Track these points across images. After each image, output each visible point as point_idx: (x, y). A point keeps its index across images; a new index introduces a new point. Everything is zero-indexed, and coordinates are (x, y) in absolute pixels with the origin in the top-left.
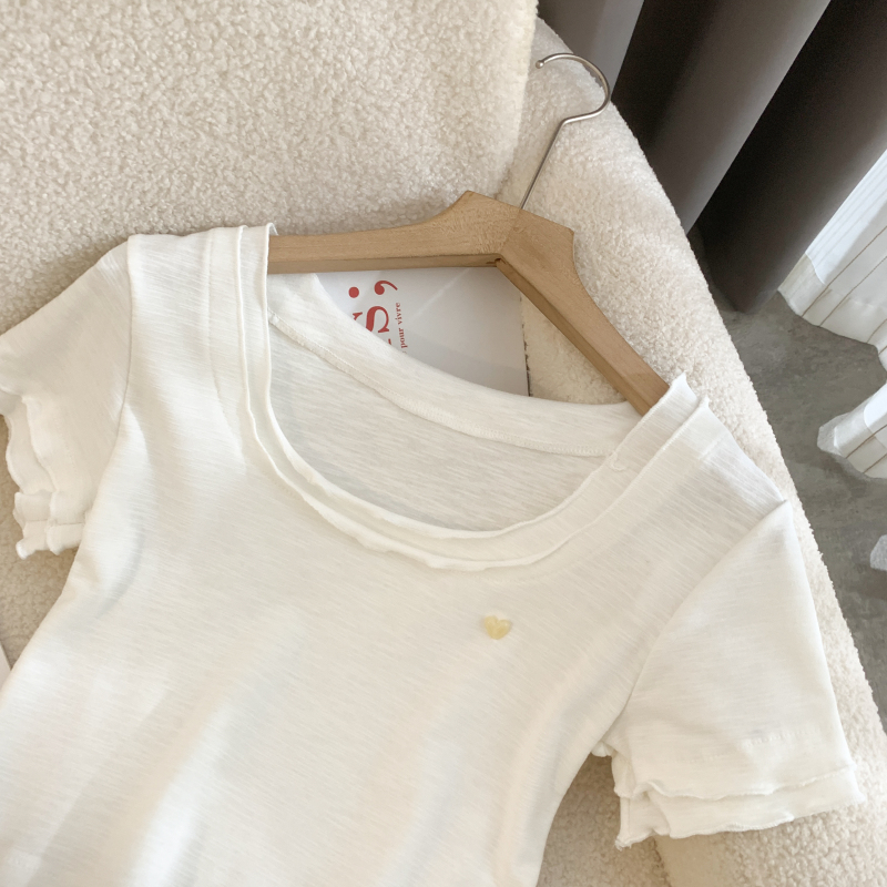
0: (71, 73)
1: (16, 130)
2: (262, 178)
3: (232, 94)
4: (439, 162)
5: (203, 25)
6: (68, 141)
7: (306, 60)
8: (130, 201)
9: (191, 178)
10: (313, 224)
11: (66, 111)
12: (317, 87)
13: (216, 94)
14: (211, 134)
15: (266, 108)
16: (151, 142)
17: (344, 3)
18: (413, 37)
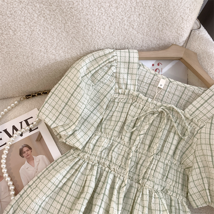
0: (111, 12)
1: (96, 24)
2: (139, 38)
3: (140, 19)
4: (174, 37)
5: (139, 4)
6: (105, 27)
7: (157, 13)
8: (111, 42)
9: (125, 37)
10: (145, 50)
11: (107, 21)
12: (157, 19)
13: (137, 19)
14: (133, 28)
15: (145, 23)
16: (120, 29)
17: (168, 1)
18: (179, 9)
